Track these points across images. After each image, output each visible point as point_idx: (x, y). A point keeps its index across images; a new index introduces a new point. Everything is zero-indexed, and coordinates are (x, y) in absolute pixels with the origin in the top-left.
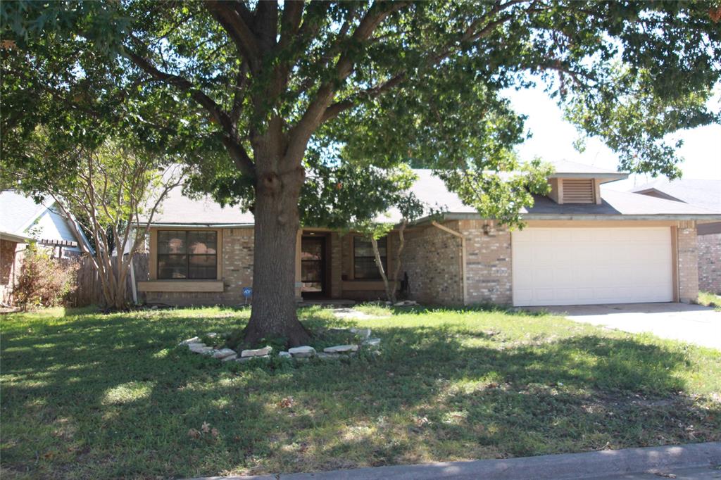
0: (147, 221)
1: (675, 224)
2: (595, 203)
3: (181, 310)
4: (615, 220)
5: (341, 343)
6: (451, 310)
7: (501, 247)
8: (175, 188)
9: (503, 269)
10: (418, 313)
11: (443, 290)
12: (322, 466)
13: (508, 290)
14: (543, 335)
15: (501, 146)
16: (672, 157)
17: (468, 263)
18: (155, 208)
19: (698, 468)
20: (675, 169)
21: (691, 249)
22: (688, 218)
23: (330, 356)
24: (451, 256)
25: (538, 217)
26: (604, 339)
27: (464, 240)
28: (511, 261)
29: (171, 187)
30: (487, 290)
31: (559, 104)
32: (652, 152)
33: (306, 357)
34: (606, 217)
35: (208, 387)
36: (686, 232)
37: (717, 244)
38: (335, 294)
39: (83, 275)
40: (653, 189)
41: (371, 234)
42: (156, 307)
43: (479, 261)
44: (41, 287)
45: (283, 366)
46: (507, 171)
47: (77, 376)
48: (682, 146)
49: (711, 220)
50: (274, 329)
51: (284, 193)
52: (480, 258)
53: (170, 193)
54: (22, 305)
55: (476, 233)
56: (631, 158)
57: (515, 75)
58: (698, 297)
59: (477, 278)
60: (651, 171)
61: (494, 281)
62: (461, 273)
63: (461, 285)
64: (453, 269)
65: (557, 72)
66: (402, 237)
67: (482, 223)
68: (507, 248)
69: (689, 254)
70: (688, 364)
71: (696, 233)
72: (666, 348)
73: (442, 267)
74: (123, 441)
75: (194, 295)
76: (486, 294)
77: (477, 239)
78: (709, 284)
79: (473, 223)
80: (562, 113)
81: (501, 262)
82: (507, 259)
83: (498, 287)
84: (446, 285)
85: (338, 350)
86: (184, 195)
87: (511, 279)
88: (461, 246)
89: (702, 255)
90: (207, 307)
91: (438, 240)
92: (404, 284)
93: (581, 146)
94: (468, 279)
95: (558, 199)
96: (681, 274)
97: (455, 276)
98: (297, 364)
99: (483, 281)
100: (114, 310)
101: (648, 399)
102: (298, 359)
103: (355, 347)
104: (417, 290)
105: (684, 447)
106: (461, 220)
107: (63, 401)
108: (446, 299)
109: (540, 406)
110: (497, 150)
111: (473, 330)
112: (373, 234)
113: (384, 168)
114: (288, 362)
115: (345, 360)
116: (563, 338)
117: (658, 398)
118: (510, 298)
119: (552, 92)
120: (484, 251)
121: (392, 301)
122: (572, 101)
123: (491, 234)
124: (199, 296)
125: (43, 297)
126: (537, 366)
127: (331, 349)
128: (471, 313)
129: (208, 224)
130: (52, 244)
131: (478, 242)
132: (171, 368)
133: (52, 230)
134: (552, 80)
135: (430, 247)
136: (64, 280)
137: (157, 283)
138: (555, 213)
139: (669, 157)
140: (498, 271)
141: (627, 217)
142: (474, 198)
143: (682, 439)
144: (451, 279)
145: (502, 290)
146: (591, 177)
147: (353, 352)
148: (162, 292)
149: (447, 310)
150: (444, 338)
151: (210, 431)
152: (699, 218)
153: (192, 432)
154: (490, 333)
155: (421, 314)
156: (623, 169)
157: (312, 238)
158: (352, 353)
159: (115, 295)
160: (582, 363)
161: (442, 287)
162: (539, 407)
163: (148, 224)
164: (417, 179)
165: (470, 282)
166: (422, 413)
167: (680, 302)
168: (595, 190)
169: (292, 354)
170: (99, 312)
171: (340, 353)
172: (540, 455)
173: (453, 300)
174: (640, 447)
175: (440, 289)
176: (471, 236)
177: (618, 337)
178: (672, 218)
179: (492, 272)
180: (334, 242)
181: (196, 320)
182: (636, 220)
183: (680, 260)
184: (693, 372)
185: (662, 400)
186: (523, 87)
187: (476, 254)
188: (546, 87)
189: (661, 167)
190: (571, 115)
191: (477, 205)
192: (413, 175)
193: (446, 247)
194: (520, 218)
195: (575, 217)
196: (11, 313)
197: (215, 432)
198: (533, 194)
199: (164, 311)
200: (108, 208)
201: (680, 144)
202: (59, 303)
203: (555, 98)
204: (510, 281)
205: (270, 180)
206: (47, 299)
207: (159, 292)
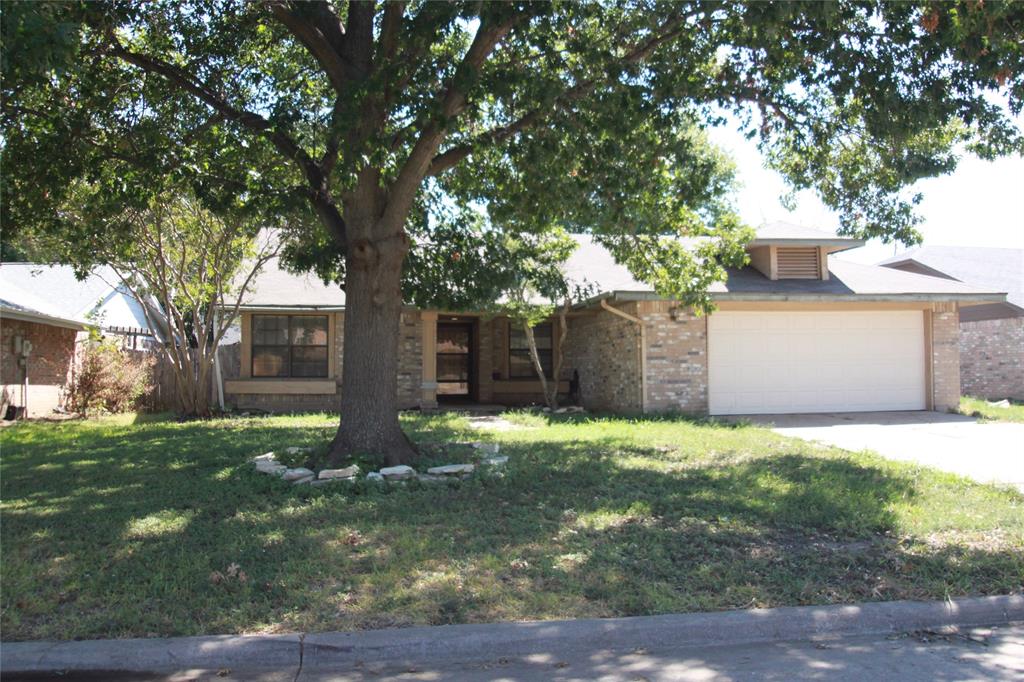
0: (236, 302)
1: (928, 308)
2: (821, 279)
3: (278, 418)
4: (845, 301)
5: (455, 462)
6: (620, 419)
7: (692, 337)
8: (270, 260)
9: (696, 365)
10: (577, 423)
11: (618, 393)
12: (367, 624)
13: (702, 393)
14: (731, 453)
15: (681, 203)
16: (908, 216)
17: (650, 358)
18: (245, 285)
19: (875, 635)
20: (913, 233)
21: (950, 340)
22: (946, 299)
23: (434, 478)
24: (628, 348)
25: (741, 297)
26: (809, 460)
27: (643, 327)
28: (707, 355)
29: (266, 258)
30: (673, 394)
31: (760, 147)
32: (882, 210)
33: (402, 480)
34: (835, 297)
35: (263, 517)
36: (944, 317)
37: (994, 334)
38: (483, 397)
39: (162, 372)
40: (911, 260)
41: (524, 320)
42: (248, 413)
43: (665, 355)
44: (104, 387)
45: (368, 491)
46: (690, 236)
47: (102, 502)
48: (921, 201)
49: (981, 302)
50: (368, 442)
51: (381, 266)
52: (665, 351)
53: (265, 266)
54: (80, 410)
55: (660, 319)
56: (857, 217)
57: (699, 109)
58: (959, 403)
59: (661, 378)
60: (882, 235)
61: (683, 382)
62: (639, 371)
63: (640, 386)
64: (629, 365)
65: (756, 104)
66: (563, 323)
67: (668, 305)
68: (701, 338)
69: (948, 346)
70: (911, 493)
71: (957, 319)
72: (889, 473)
73: (617, 363)
74: (124, 586)
75: (298, 398)
76: (673, 398)
77: (660, 327)
78: (983, 387)
79: (656, 305)
80: (764, 158)
81: (693, 356)
82: (701, 353)
83: (689, 389)
84: (621, 386)
85: (446, 471)
86: (281, 268)
87: (707, 379)
88: (640, 334)
89: (975, 349)
90: (311, 414)
91: (613, 327)
92: (574, 384)
93: (791, 203)
94: (649, 378)
95: (770, 273)
96: (936, 373)
97: (633, 374)
98: (387, 487)
99: (669, 382)
100: (193, 416)
101: (838, 540)
102: (391, 483)
103: (469, 467)
104: (589, 393)
105: (859, 606)
106: (640, 300)
107: (68, 534)
108: (622, 404)
109: (685, 548)
110: (676, 208)
111: (641, 447)
112: (526, 319)
113: (533, 232)
114: (377, 487)
115: (453, 484)
116: (755, 458)
117: (853, 539)
118: (705, 403)
119: (748, 130)
120: (670, 342)
121: (551, 407)
122: (778, 143)
123: (680, 319)
124: (305, 399)
125: (108, 400)
126: (706, 495)
127: (437, 470)
128: (646, 423)
129: (315, 307)
130: (123, 332)
131: (663, 330)
132: (225, 492)
133: (123, 314)
134: (750, 115)
135: (604, 336)
136: (137, 379)
137: (250, 383)
138: (767, 292)
139: (904, 217)
140: (688, 368)
141: (863, 298)
142: (648, 272)
143: (859, 596)
144: (628, 378)
145: (693, 393)
146: (814, 244)
147: (466, 473)
148: (257, 394)
149: (615, 419)
150: (599, 456)
151: (237, 575)
152: (961, 298)
153: (215, 575)
154: (663, 449)
155: (580, 424)
156: (845, 233)
157: (454, 325)
158: (464, 476)
159: (195, 398)
160: (769, 491)
161: (617, 388)
162: (682, 550)
163: (237, 306)
164: (577, 247)
165: (652, 382)
166: (525, 555)
167: (935, 410)
168: (820, 262)
169: (384, 476)
170: (172, 420)
171: (448, 474)
172: (659, 614)
173: (630, 406)
174: (799, 605)
175: (615, 392)
176: (653, 323)
177: (829, 457)
178: (925, 299)
179: (681, 370)
180: (482, 330)
181: (291, 430)
182: (874, 301)
183: (936, 354)
184: (912, 505)
185: (857, 541)
186: (710, 126)
187: (660, 346)
188: (741, 125)
189: (894, 230)
190: (777, 162)
191: (653, 281)
192: (571, 243)
193: (623, 337)
194: (708, 299)
195: (791, 298)
196: (66, 420)
197: (243, 577)
198: (726, 268)
199: (257, 419)
200: (187, 285)
201: (918, 199)
202: (130, 407)
203: (752, 138)
204: (705, 380)
205: (362, 249)
206: (115, 403)
207: (252, 394)
